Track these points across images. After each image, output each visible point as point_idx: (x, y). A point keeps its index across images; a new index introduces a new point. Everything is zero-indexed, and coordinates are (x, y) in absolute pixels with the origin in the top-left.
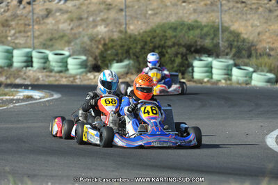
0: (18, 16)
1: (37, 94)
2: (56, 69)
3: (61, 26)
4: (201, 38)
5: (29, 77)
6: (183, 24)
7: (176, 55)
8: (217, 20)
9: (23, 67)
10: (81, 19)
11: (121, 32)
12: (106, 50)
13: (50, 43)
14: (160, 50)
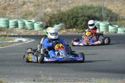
0: (10, 5)
1: (24, 40)
2: (29, 28)
3: (30, 9)
4: (94, 13)
5: (17, 32)
6: (85, 7)
7: (83, 20)
8: (101, 5)
9: (14, 28)
10: (39, 5)
11: (58, 11)
12: (51, 19)
13: (26, 17)
14: (76, 18)
